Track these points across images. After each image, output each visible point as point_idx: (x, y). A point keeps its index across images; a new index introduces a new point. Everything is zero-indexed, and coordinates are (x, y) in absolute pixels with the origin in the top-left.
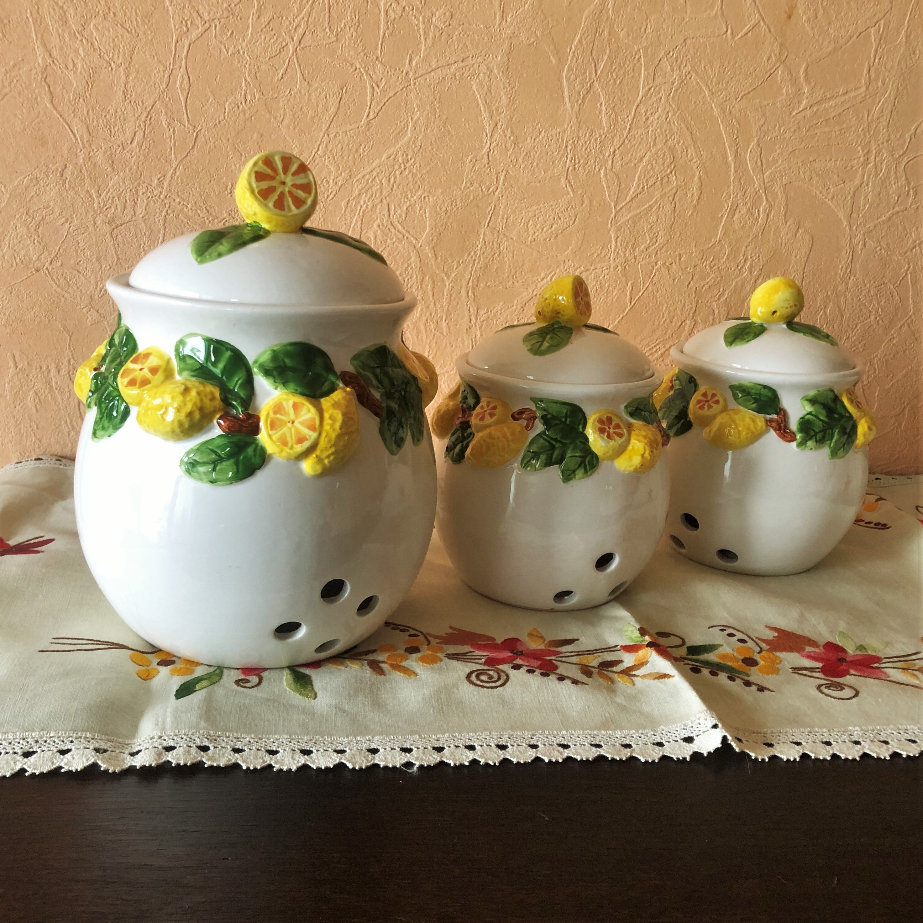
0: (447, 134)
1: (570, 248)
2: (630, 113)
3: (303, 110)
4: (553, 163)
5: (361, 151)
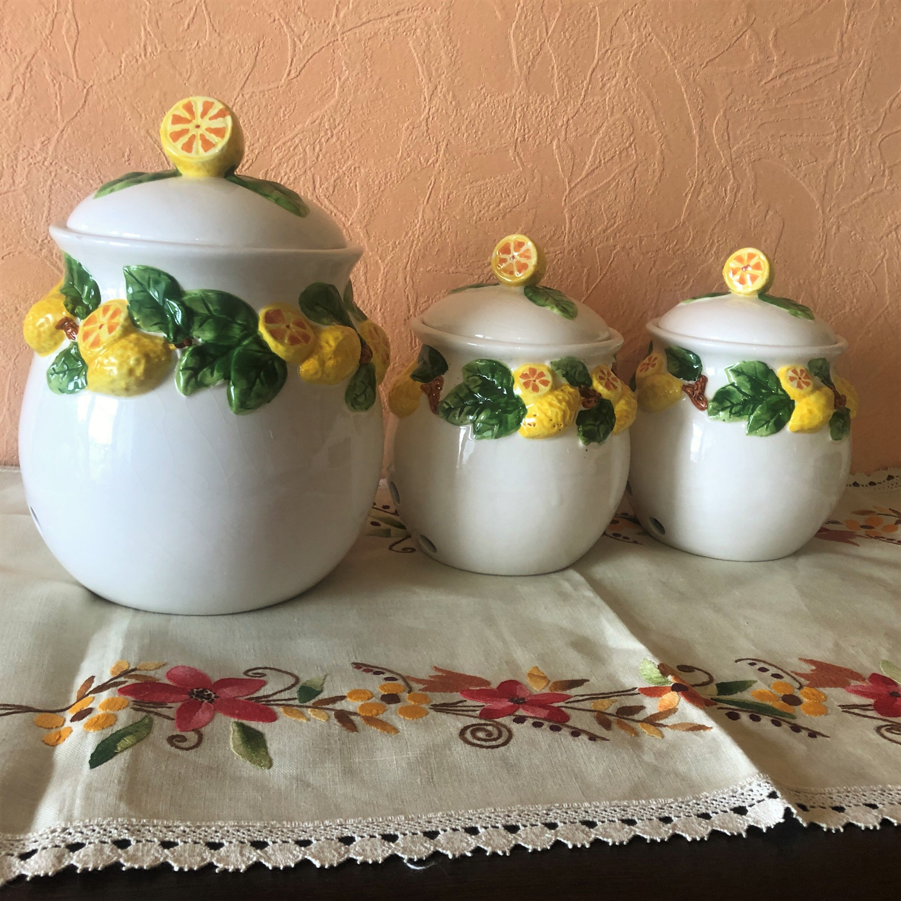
0: (380, 96)
1: (520, 229)
2: (585, 79)
3: (214, 65)
4: (500, 133)
5: (282, 115)
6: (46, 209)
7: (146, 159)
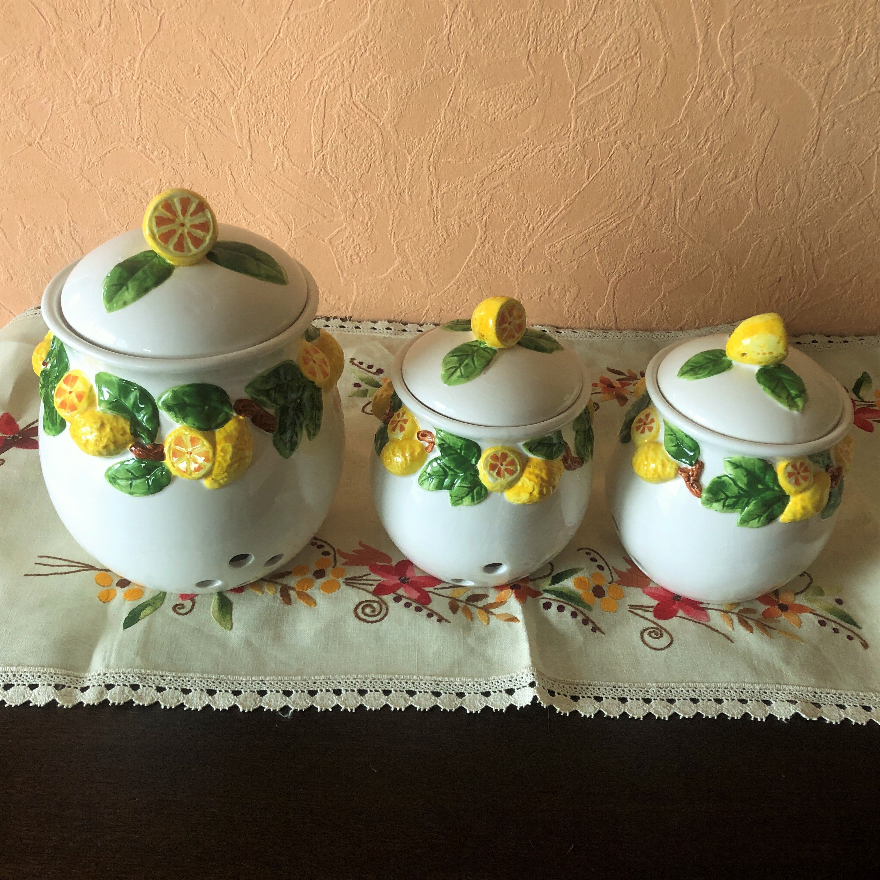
0: (407, 15)
1: (530, 127)
4: (514, 45)
5: (322, 34)
7: (212, 73)
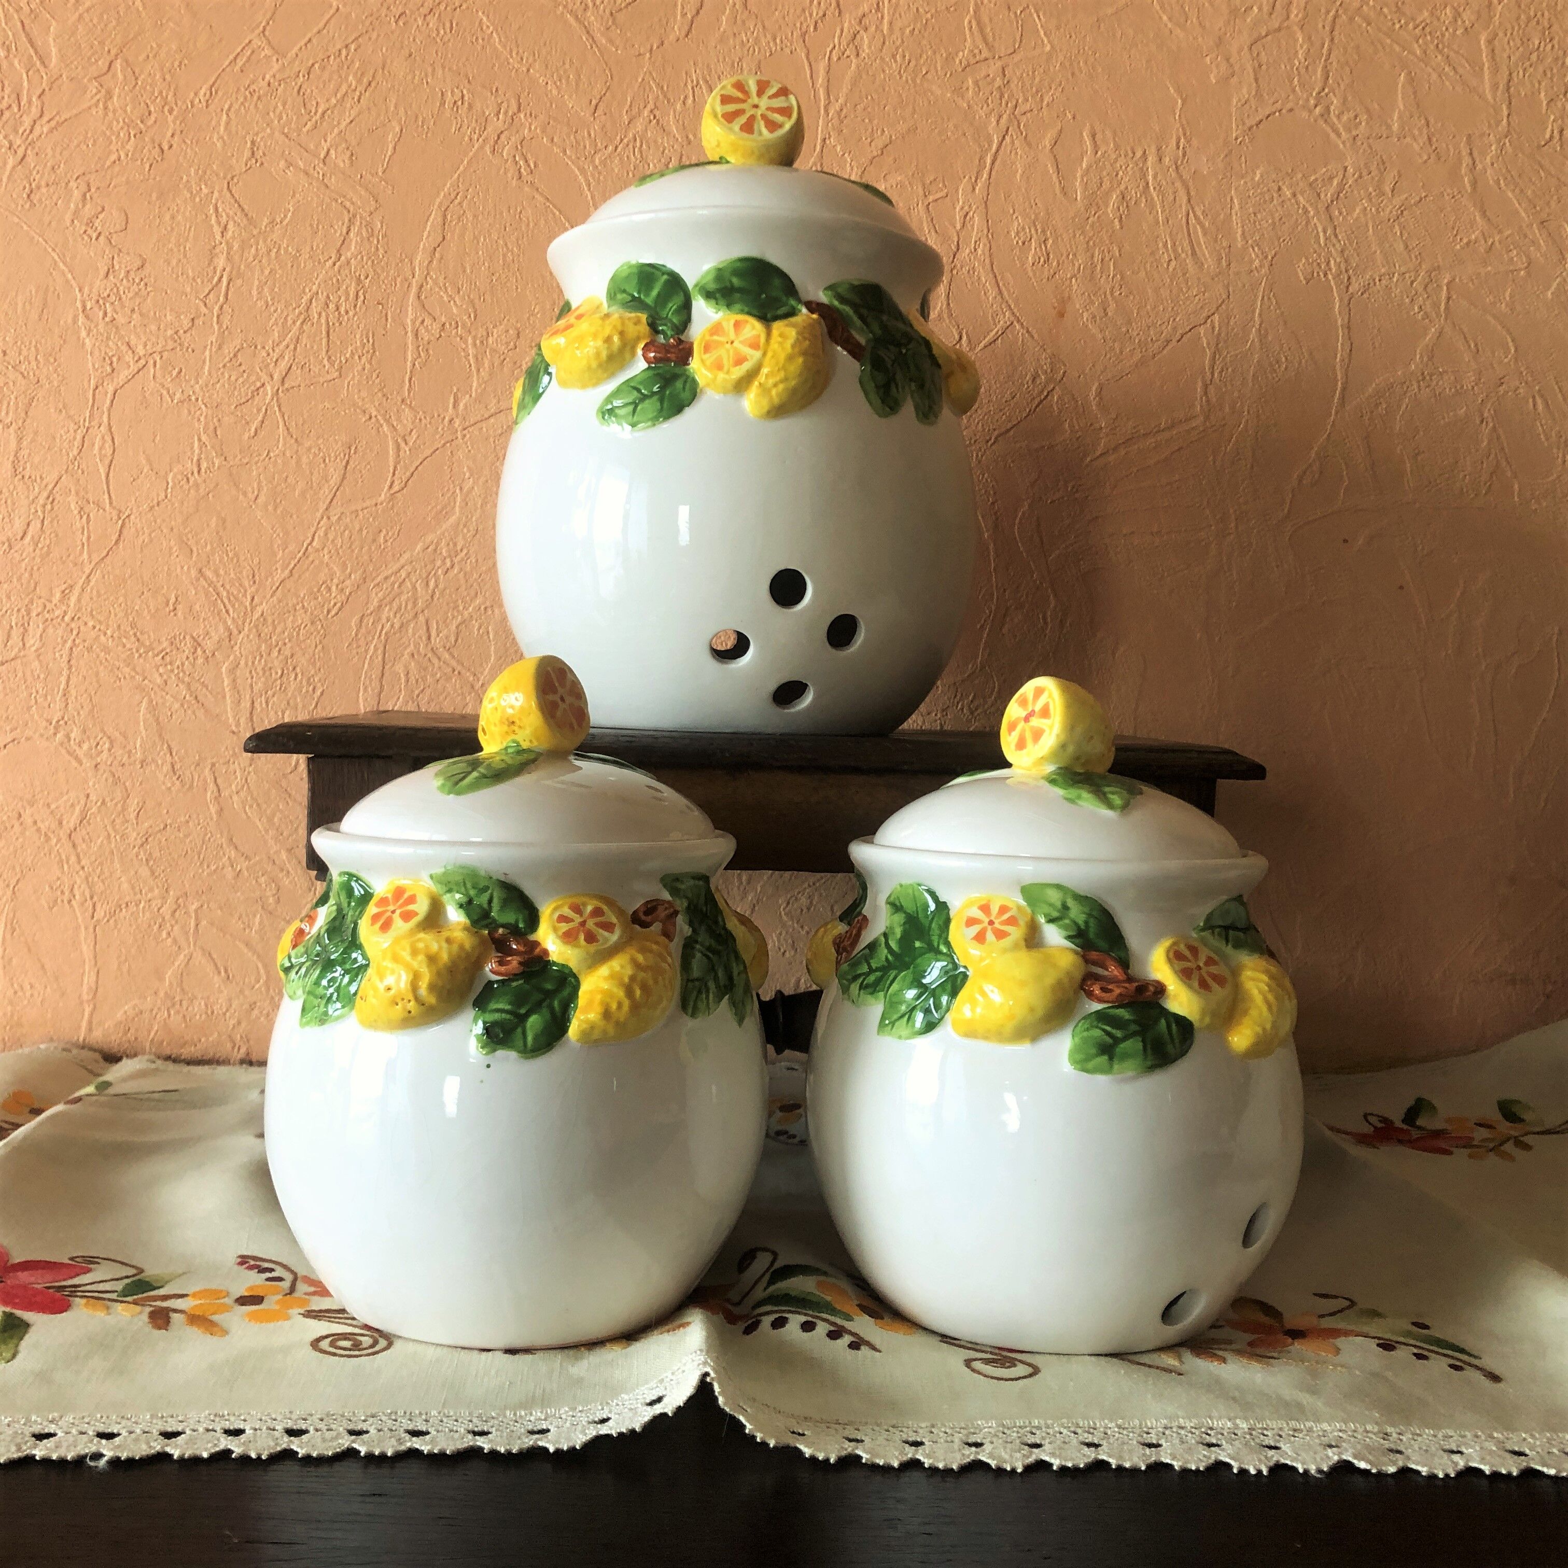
3: (289, 480)
5: (382, 540)
6: (63, 680)
7: (197, 607)
